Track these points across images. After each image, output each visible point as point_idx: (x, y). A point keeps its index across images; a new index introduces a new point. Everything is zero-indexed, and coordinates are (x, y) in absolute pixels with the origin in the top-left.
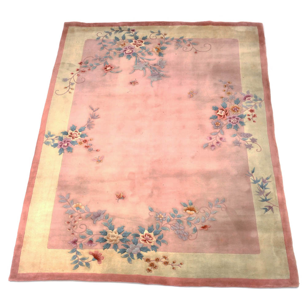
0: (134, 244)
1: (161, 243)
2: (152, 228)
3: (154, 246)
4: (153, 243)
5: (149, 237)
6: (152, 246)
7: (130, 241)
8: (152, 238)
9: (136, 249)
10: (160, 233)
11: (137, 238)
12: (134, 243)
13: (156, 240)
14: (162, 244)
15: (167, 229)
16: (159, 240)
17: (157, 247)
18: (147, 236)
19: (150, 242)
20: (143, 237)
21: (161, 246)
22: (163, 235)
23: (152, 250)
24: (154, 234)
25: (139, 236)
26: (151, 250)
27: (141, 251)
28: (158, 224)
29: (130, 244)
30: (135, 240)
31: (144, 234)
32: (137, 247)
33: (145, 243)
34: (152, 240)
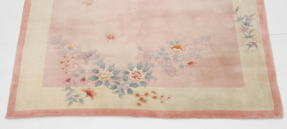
1: (149, 79)
2: (141, 65)
3: (143, 82)
4: (142, 79)
5: (138, 74)
6: (141, 82)
7: (120, 78)
8: (141, 75)
9: (126, 85)
10: (149, 70)
11: (127, 75)
12: (124, 80)
13: (144, 76)
14: (151, 80)
15: (155, 66)
16: (148, 76)
17: (145, 83)
18: (136, 73)
19: (139, 79)
20: (133, 74)
21: (149, 81)
22: (151, 72)
23: (142, 86)
24: (143, 70)
25: (129, 73)
26: (140, 86)
27: (131, 87)
28: (146, 61)
29: (120, 81)
30: (125, 77)
31: (134, 72)
32: (127, 83)
33: (134, 80)
34: (141, 76)
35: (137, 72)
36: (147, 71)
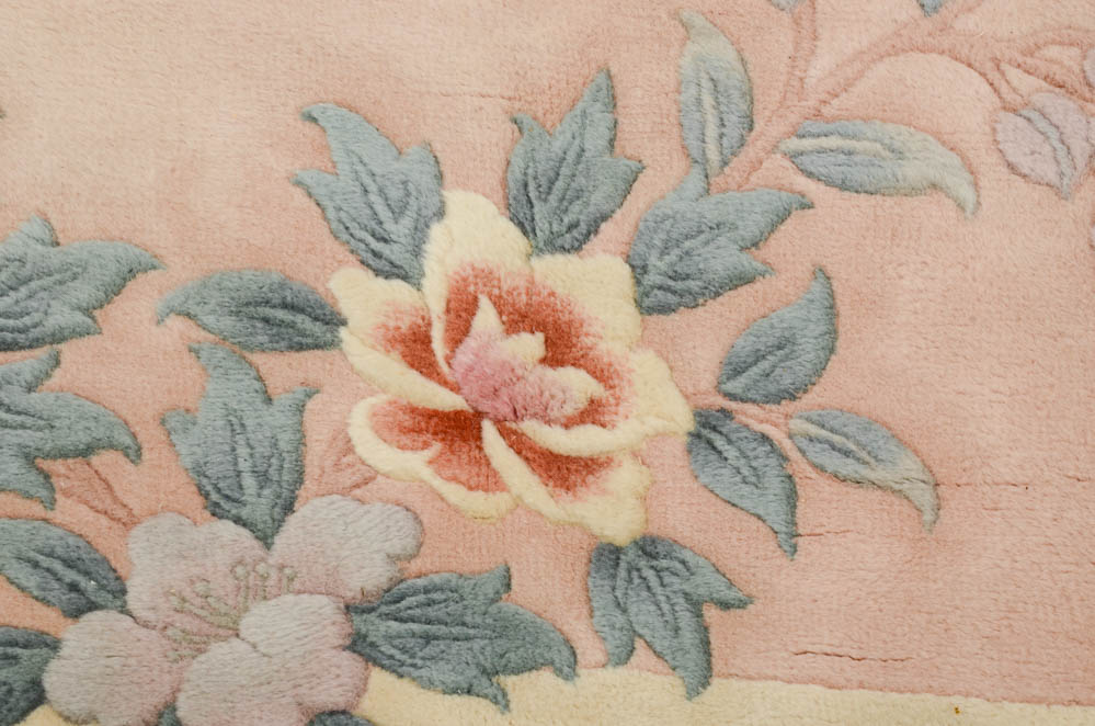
0: (216, 512)
1: (792, 498)
2: (595, 140)
3: (649, 547)
5: (530, 345)
6: (608, 557)
7: (134, 453)
8: (601, 374)
11: (283, 369)
12: (220, 502)
13: (684, 421)
15: (911, 171)
16: (752, 416)
17: (706, 583)
19: (561, 470)
20: (415, 348)
21: (790, 539)
22: (832, 311)
23: (623, 656)
24: (639, 270)
25: (334, 320)
26: (590, 649)
27: (378, 678)
28: (720, 51)
29: (129, 523)
30: (236, 426)
31: (434, 295)
32: (289, 581)
33: (455, 493)
35: (518, 319)
36: (741, 280)
